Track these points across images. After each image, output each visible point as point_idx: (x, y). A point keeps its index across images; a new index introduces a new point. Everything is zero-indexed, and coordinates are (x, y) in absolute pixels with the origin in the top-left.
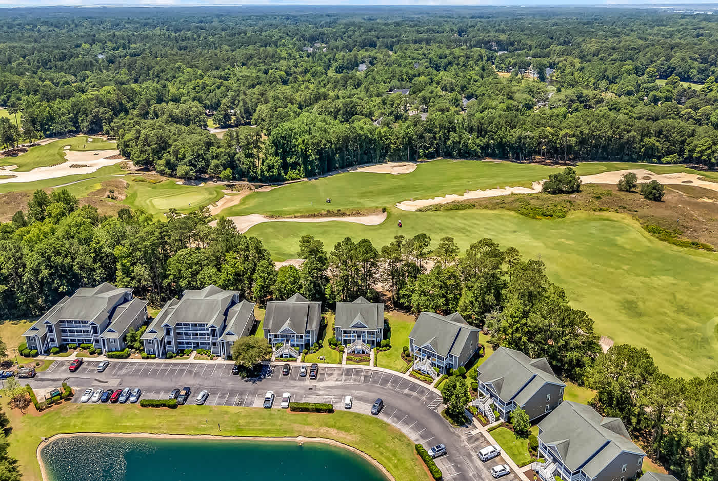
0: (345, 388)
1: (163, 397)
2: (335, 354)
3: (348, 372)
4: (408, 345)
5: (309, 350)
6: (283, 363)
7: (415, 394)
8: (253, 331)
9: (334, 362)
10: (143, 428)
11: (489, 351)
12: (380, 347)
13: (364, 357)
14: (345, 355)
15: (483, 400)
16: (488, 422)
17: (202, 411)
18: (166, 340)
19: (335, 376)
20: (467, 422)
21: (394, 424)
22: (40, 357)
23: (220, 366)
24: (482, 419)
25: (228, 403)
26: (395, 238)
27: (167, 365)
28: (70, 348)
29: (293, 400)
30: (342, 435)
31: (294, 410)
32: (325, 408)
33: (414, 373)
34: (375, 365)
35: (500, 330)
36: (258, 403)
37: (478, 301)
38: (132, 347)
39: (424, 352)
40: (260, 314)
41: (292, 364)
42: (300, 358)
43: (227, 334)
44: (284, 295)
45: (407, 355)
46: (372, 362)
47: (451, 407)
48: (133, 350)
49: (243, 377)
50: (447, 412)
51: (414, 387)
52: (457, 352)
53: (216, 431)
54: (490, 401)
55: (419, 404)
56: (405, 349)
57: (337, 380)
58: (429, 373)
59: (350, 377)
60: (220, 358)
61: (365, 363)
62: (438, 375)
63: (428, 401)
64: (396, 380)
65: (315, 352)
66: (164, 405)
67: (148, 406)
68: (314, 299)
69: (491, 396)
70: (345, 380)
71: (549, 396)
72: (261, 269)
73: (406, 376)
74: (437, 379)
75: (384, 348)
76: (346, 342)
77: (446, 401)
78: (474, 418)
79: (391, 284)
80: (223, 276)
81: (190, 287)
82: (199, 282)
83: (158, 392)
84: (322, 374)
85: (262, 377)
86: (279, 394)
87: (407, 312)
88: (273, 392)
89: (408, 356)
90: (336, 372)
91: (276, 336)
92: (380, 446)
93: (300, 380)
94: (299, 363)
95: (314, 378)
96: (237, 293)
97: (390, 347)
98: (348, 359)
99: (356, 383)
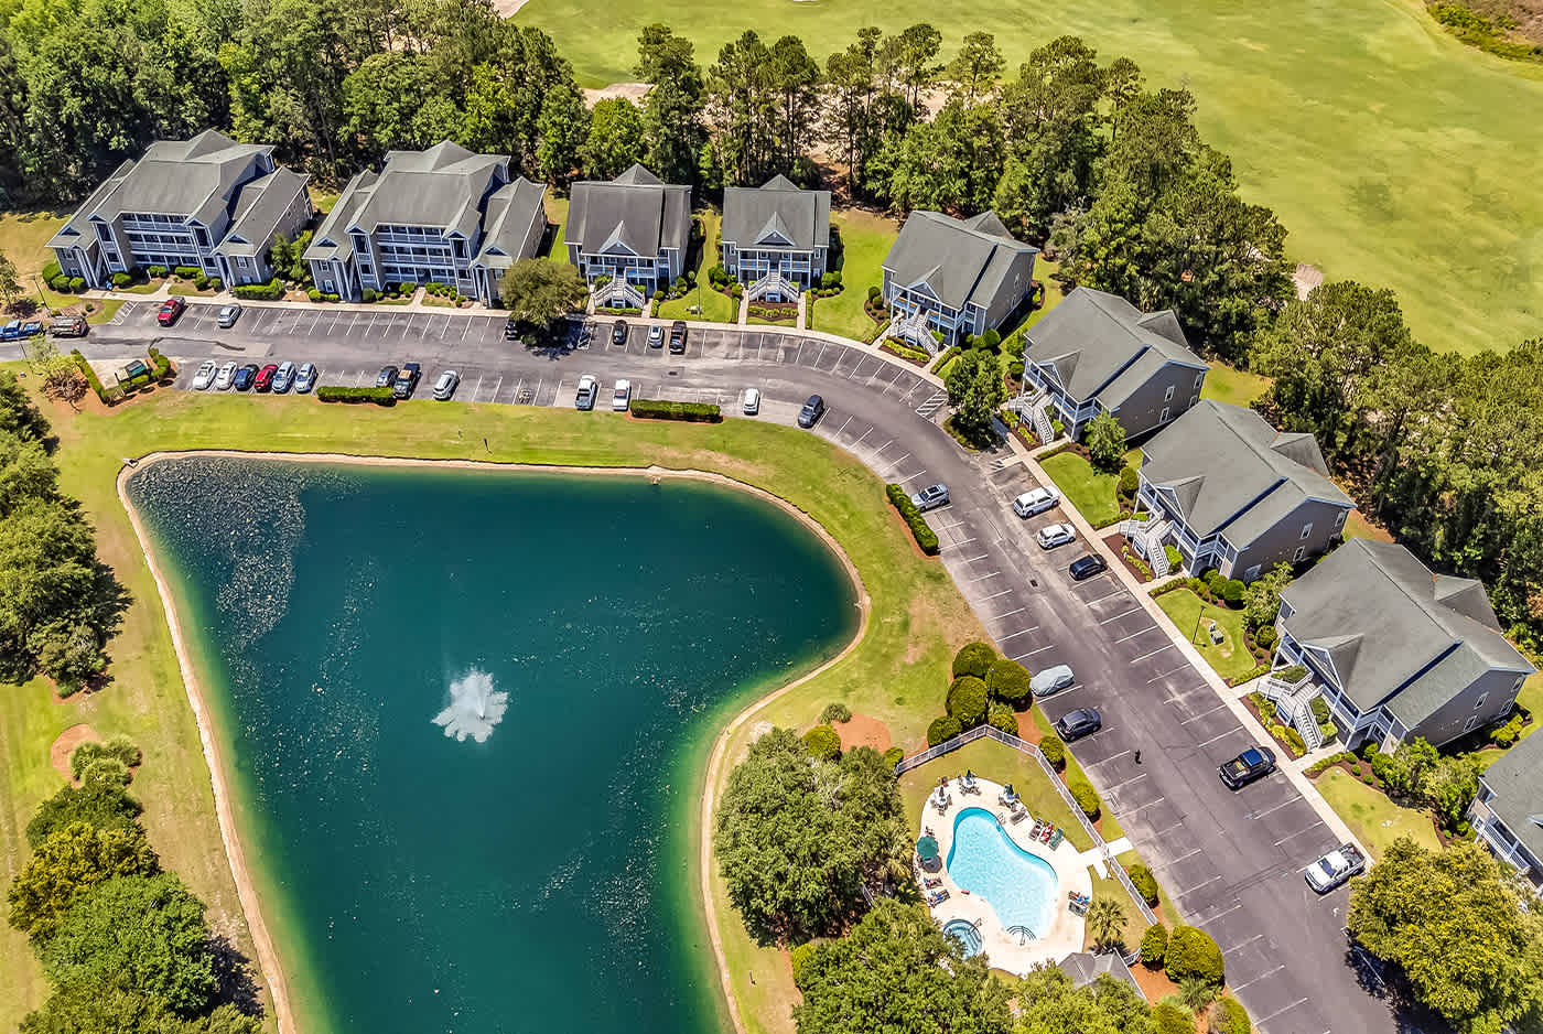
0: (743, 372)
1: (362, 382)
2: (724, 301)
3: (751, 341)
4: (880, 285)
5: (667, 293)
6: (612, 320)
7: (890, 386)
8: (544, 246)
9: (720, 319)
10: (330, 444)
11: (1053, 298)
12: (820, 288)
13: (785, 309)
14: (744, 305)
15: (1032, 398)
16: (1039, 442)
17: (448, 412)
18: (358, 262)
19: (723, 349)
20: (994, 442)
21: (844, 446)
22: (92, 294)
23: (478, 321)
24: (1027, 436)
25: (502, 399)
26: (860, 35)
27: (366, 316)
28: (154, 276)
29: (636, 395)
30: (739, 465)
31: (639, 414)
32: (704, 412)
33: (890, 344)
34: (809, 327)
35: (1080, 251)
36: (565, 399)
37: (1039, 186)
38: (286, 276)
39: (914, 298)
40: (557, 211)
41: (630, 320)
42: (648, 309)
43: (489, 253)
44: (609, 168)
45: (877, 307)
46: (801, 321)
47: (963, 412)
48: (290, 283)
49: (530, 346)
50: (955, 423)
51: (888, 373)
52: (984, 299)
53: (481, 453)
54: (1047, 400)
55: (896, 407)
56: (874, 293)
57: (727, 358)
58: (923, 341)
59: (754, 351)
60: (476, 304)
61: (787, 321)
62: (941, 348)
63: (915, 400)
64: (851, 357)
65: (679, 297)
66: (369, 399)
67: (336, 399)
68: (674, 179)
69: (1050, 390)
70: (745, 357)
71: (1171, 389)
72: (554, 105)
73: (873, 350)
74: (939, 356)
75: (829, 291)
76: (746, 276)
77: (954, 400)
78: (1010, 435)
79: (848, 146)
80: (471, 121)
81: (400, 144)
82: (417, 135)
83: (352, 372)
84: (694, 344)
85: (570, 346)
86: (609, 384)
87: (880, 211)
88: (593, 378)
89: (879, 307)
90: (726, 340)
91: (594, 260)
92: (814, 488)
93: (649, 354)
94: (645, 319)
95: (679, 351)
96: (504, 161)
97: (842, 288)
98: (750, 314)
99: (768, 363)
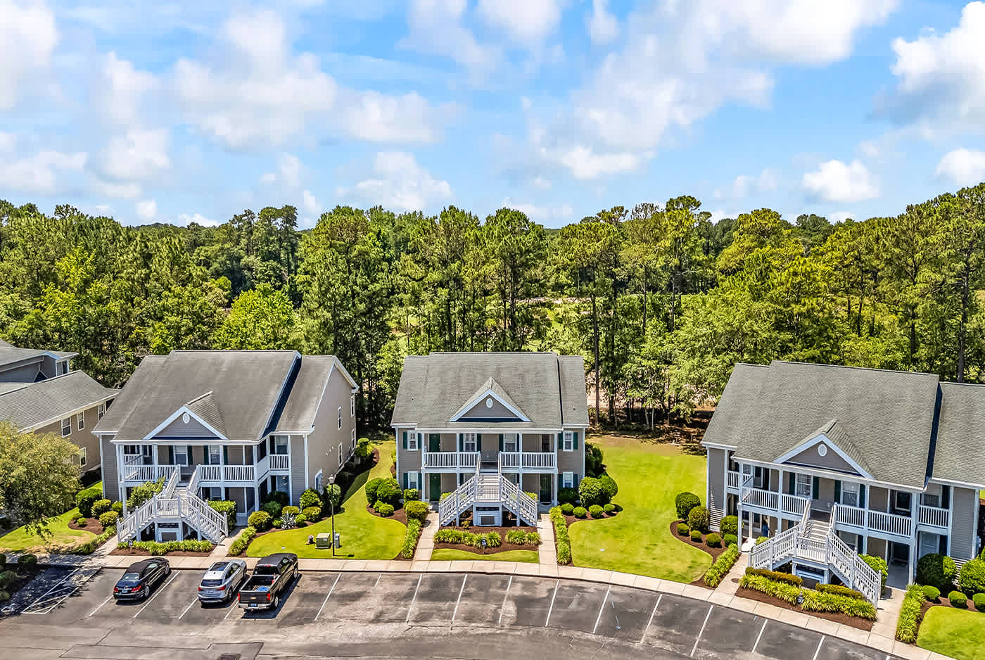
2: (395, 531)
3: (439, 589)
5: (278, 515)
9: (378, 552)
12: (577, 504)
13: (513, 533)
14: (430, 533)
34: (566, 560)
41: (180, 561)
42: (228, 542)
45: (700, 529)
46: (548, 552)
56: (686, 505)
57: (377, 620)
58: (842, 570)
59: (445, 606)
61: (518, 555)
64: (680, 612)
65: (301, 525)
70: (422, 618)
73: (725, 596)
75: (595, 508)
76: (436, 486)
84: (309, 596)
85: (9, 609)
89: (704, 528)
90: (382, 588)
91: (135, 453)
93: (191, 620)
94: (215, 559)
97: (619, 503)
98: (441, 543)
99: (479, 628)
